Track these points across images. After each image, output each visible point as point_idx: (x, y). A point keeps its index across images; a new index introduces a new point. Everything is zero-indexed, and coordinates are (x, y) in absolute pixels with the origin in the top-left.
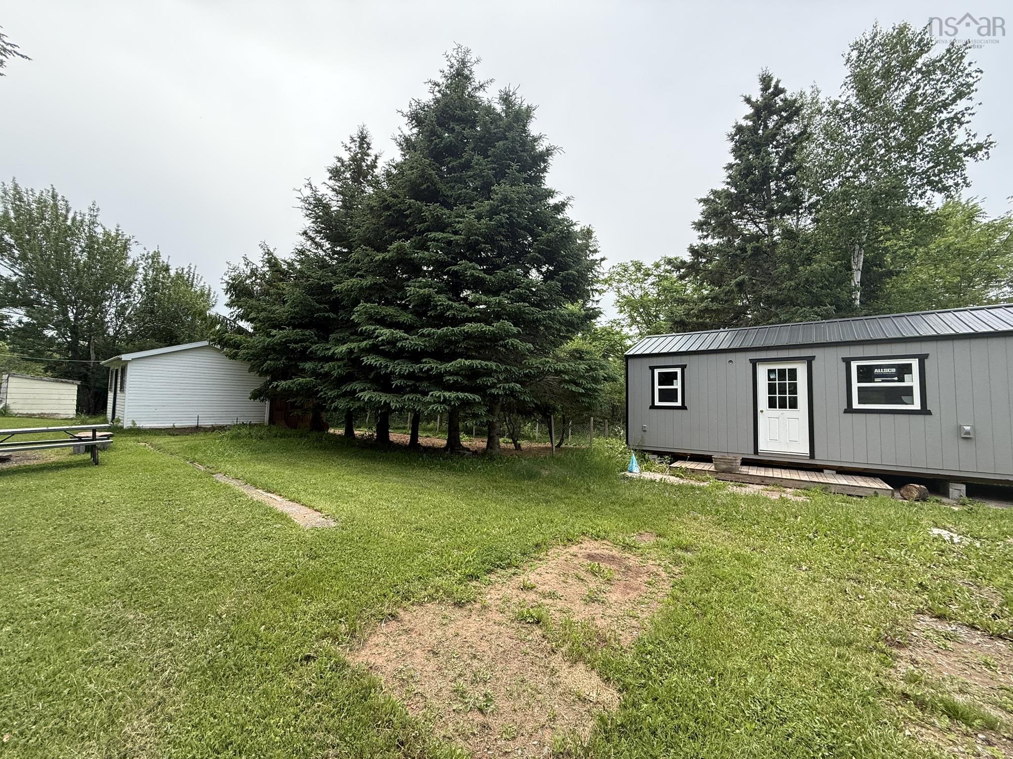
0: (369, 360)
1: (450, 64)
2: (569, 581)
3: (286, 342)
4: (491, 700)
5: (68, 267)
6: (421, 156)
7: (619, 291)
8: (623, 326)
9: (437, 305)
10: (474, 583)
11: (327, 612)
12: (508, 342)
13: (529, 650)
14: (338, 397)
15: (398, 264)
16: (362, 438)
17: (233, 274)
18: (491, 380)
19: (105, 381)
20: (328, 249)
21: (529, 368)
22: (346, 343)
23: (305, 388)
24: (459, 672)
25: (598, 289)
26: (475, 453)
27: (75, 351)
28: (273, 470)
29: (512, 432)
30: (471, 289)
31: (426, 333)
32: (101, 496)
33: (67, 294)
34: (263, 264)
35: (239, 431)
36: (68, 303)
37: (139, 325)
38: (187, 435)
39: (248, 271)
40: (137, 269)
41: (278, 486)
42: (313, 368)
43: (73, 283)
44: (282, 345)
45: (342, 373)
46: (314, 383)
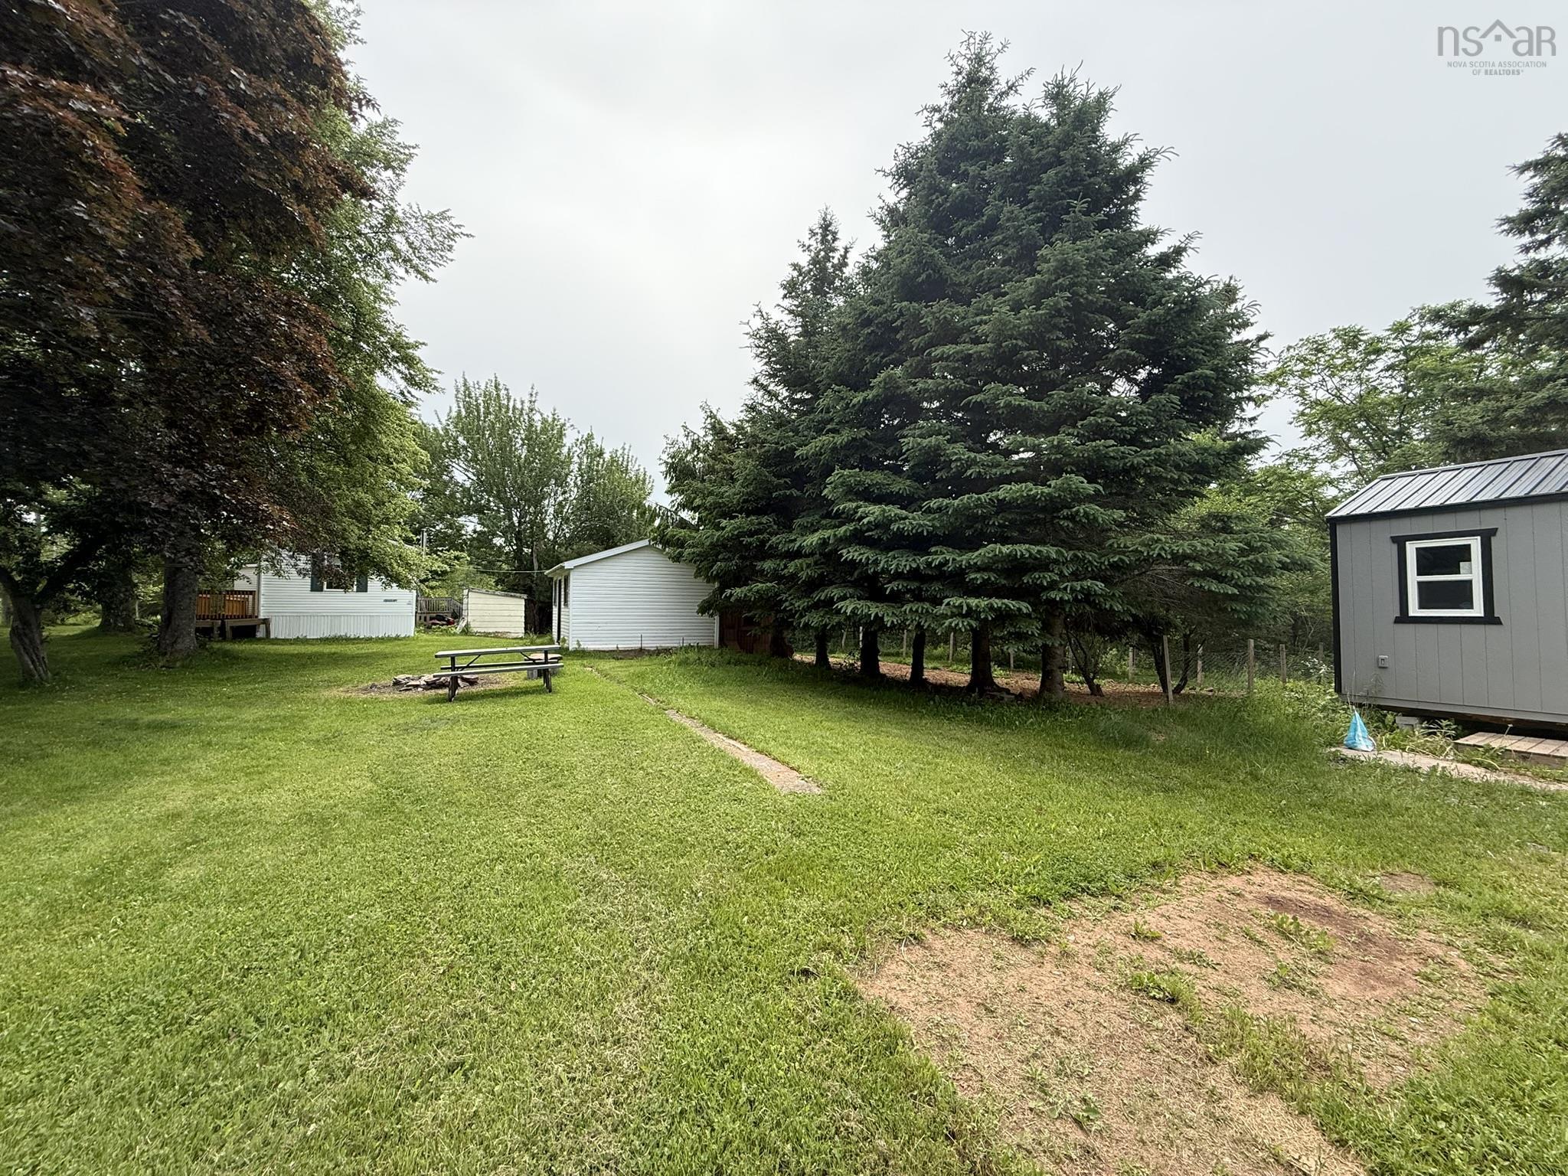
0: (851, 553)
1: (955, 69)
2: (1231, 938)
3: (738, 536)
4: (1096, 1112)
5: (511, 464)
6: (916, 230)
7: (1303, 394)
8: (1315, 461)
9: (951, 461)
10: (1043, 911)
11: (823, 914)
12: (1078, 511)
13: (1159, 1046)
14: (808, 609)
15: (886, 404)
16: (841, 669)
17: (672, 450)
18: (1048, 577)
19: (549, 594)
20: (785, 398)
21: (1119, 553)
22: (817, 531)
23: (765, 596)
24: (1032, 1051)
25: (1254, 395)
26: (1020, 697)
27: (520, 561)
28: (733, 709)
29: (1082, 664)
30: (1003, 428)
31: (935, 506)
32: (559, 729)
33: (511, 496)
34: (706, 433)
35: (686, 655)
36: (512, 505)
37: (576, 525)
38: (631, 659)
39: (688, 444)
40: (572, 457)
41: (740, 731)
42: (774, 569)
43: (516, 482)
44: (734, 539)
45: (813, 575)
46: (776, 590)
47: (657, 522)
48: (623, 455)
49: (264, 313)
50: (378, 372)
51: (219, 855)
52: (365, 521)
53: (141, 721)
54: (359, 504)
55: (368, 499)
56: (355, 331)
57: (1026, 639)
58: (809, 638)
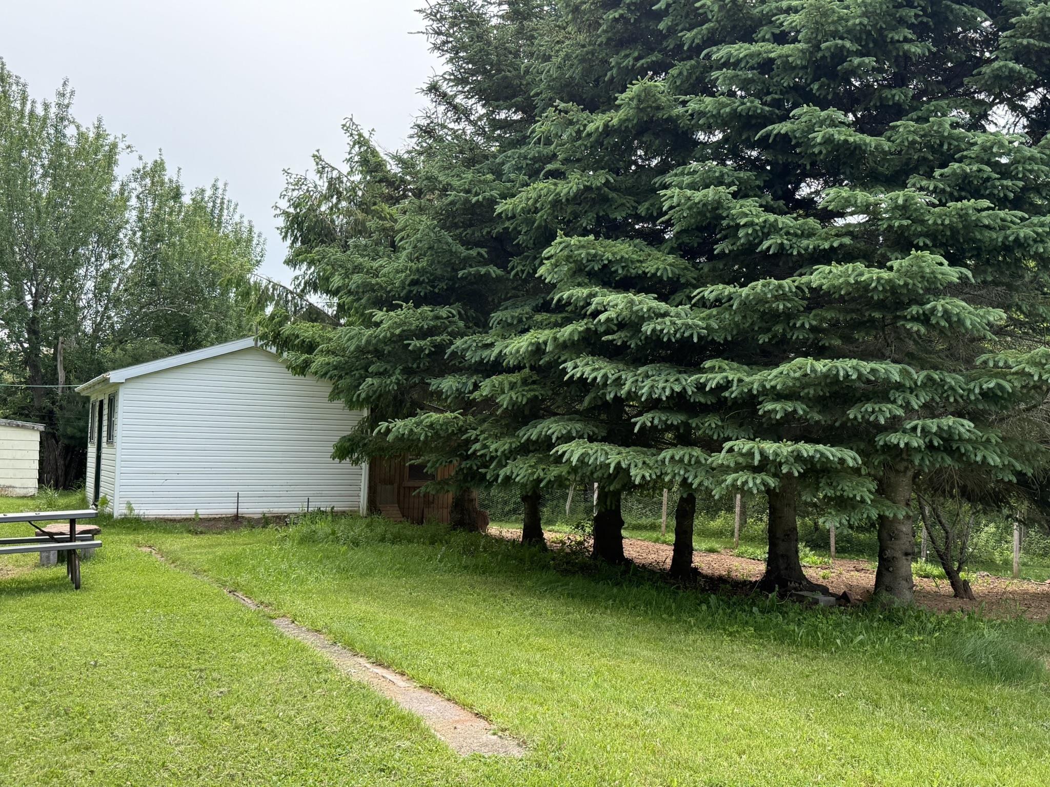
0: (579, 368)
3: (402, 336)
5: (24, 208)
9: (738, 227)
12: (934, 309)
14: (511, 454)
15: (639, 134)
16: (562, 550)
17: (296, 193)
18: (885, 411)
19: (82, 423)
20: (480, 118)
21: (996, 375)
22: (526, 331)
23: (442, 433)
26: (843, 599)
27: (35, 367)
28: (385, 616)
29: (942, 547)
30: (822, 175)
31: (712, 297)
32: (90, 652)
33: (23, 259)
34: (352, 168)
35: (313, 527)
36: (24, 275)
37: (132, 311)
38: (220, 534)
39: (323, 185)
40: (128, 200)
41: (396, 652)
42: (457, 390)
43: (31, 237)
44: (394, 342)
45: (520, 400)
46: (461, 423)
47: (269, 310)
48: (214, 198)
57: (854, 508)
58: (513, 500)
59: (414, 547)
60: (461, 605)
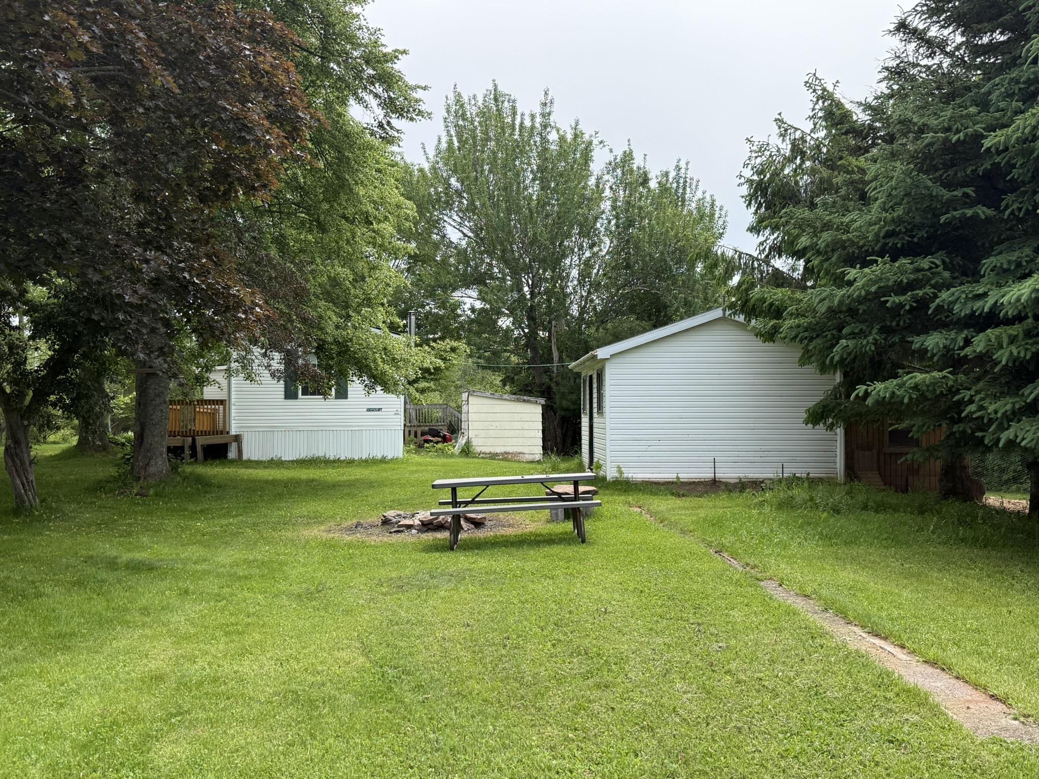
3: (879, 293)
5: (519, 210)
14: (1014, 416)
17: (759, 160)
19: (575, 397)
20: (958, 48)
22: (1029, 275)
23: (929, 395)
27: (534, 350)
28: (875, 586)
32: (600, 599)
33: (521, 256)
34: (815, 125)
35: (790, 493)
36: (522, 270)
37: (611, 293)
38: (700, 497)
39: (786, 148)
40: (603, 191)
41: (892, 624)
42: (945, 347)
43: (526, 235)
44: (870, 300)
45: (1022, 355)
46: (950, 383)
48: (677, 178)
49: (228, 43)
50: (352, 101)
51: (203, 732)
52: (344, 306)
53: (119, 561)
54: (335, 282)
55: (344, 273)
56: (324, 48)
58: (1012, 468)
59: (901, 516)
60: (962, 579)
